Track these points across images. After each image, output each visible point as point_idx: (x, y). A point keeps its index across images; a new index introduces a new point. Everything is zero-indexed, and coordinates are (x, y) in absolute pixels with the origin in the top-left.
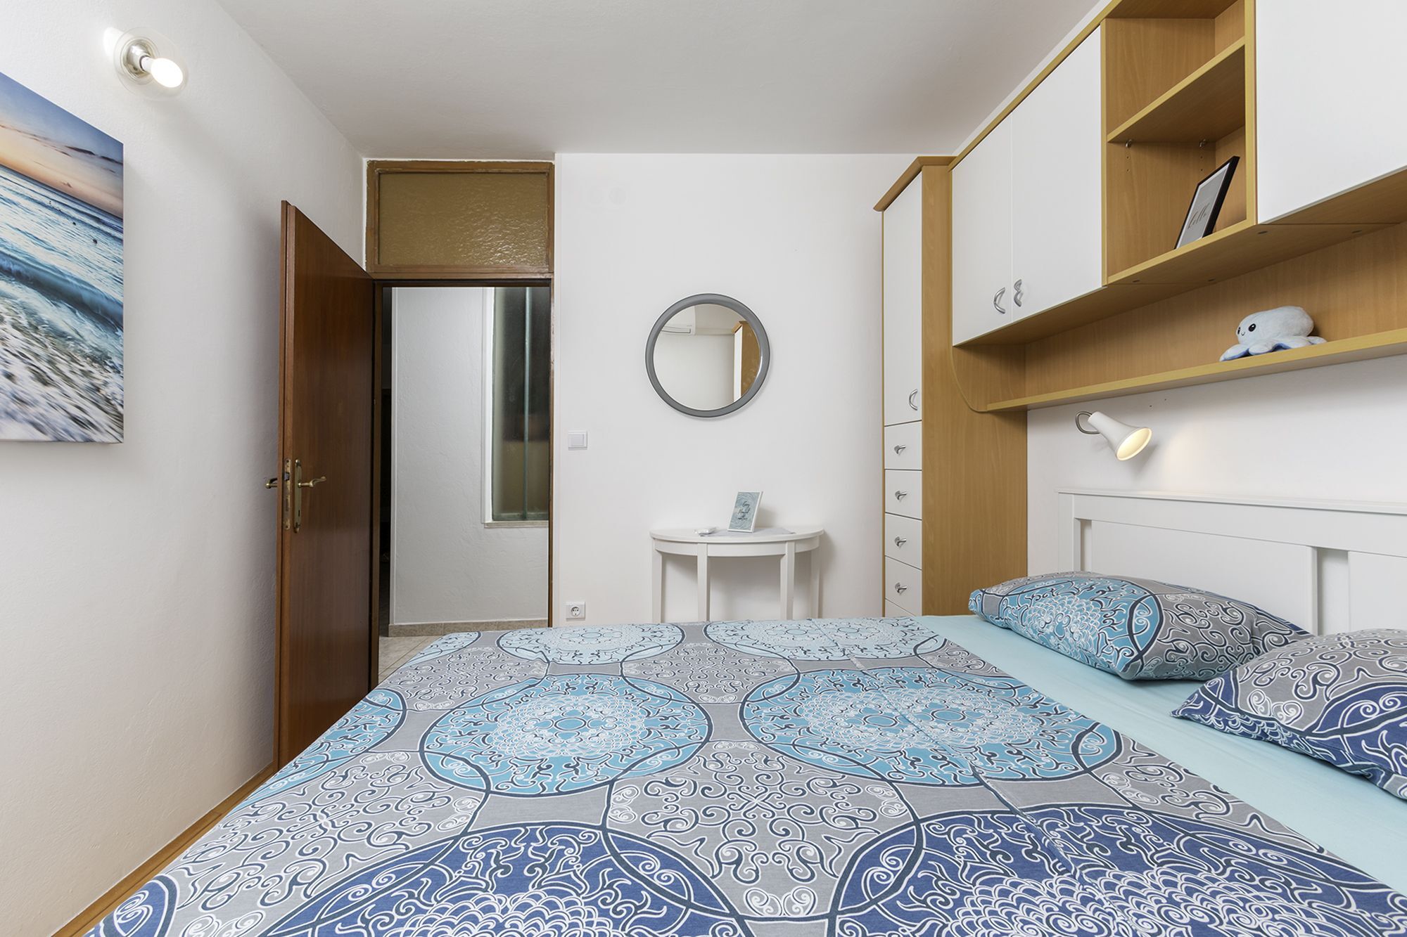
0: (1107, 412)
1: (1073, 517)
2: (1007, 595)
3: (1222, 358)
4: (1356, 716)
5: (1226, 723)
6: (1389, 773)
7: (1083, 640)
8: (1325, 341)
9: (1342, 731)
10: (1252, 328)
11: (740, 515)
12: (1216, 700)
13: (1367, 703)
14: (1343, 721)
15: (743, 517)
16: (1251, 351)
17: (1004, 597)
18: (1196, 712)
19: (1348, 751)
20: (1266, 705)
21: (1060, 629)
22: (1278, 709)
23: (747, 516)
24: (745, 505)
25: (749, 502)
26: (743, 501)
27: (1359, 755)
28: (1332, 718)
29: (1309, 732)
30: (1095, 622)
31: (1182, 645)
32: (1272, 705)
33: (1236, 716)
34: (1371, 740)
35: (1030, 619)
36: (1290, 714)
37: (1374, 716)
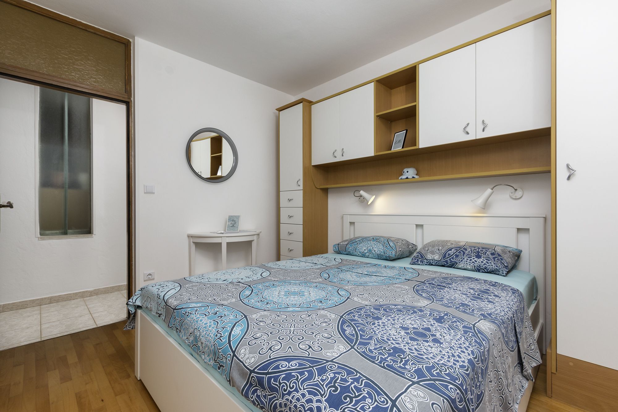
0: (364, 191)
1: (349, 221)
2: (348, 244)
3: (400, 178)
4: (449, 254)
5: (423, 263)
6: (457, 263)
7: (379, 252)
8: (418, 177)
9: (447, 258)
10: (407, 172)
11: (231, 225)
12: (419, 258)
13: (450, 252)
14: (447, 256)
15: (233, 226)
16: (408, 177)
17: (347, 245)
18: (416, 262)
19: (449, 261)
20: (431, 256)
21: (370, 250)
22: (434, 257)
23: (235, 225)
24: (233, 221)
25: (235, 219)
26: (232, 219)
27: (451, 262)
28: (445, 256)
29: (441, 260)
30: (381, 247)
31: (400, 249)
32: (433, 256)
33: (425, 261)
34: (453, 258)
35: (358, 250)
36: (437, 257)
37: (452, 254)
